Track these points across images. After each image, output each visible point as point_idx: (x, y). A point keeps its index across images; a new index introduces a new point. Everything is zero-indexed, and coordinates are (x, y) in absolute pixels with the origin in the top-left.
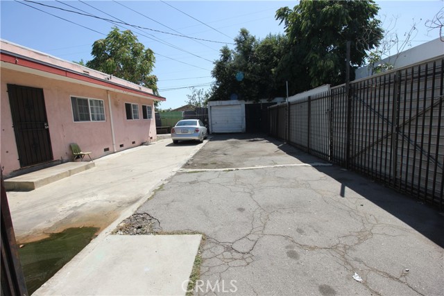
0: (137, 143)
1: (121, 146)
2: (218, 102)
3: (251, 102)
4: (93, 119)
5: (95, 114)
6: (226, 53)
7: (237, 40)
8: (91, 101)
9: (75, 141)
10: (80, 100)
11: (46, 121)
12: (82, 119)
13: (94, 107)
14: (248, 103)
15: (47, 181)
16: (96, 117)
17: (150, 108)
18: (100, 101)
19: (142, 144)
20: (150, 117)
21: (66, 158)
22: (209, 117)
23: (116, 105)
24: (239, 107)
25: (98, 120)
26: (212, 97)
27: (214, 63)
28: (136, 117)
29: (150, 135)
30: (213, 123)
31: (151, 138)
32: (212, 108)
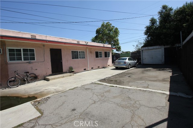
0: (100, 67)
1: (92, 68)
2: (146, 47)
3: (168, 46)
4: (80, 58)
5: (81, 56)
6: (153, 21)
7: (160, 13)
8: (79, 52)
9: (72, 66)
10: (75, 52)
11: (61, 59)
12: (76, 58)
13: (81, 54)
14: (166, 47)
15: (54, 79)
16: (81, 58)
17: (109, 53)
18: (83, 52)
19: (103, 68)
20: (109, 56)
21: (68, 71)
22: (141, 56)
23: (91, 52)
24: (160, 50)
25: (82, 58)
26: (144, 45)
27: (145, 28)
28: (101, 57)
29: (108, 64)
30: (143, 58)
31: (109, 65)
32: (143, 51)
